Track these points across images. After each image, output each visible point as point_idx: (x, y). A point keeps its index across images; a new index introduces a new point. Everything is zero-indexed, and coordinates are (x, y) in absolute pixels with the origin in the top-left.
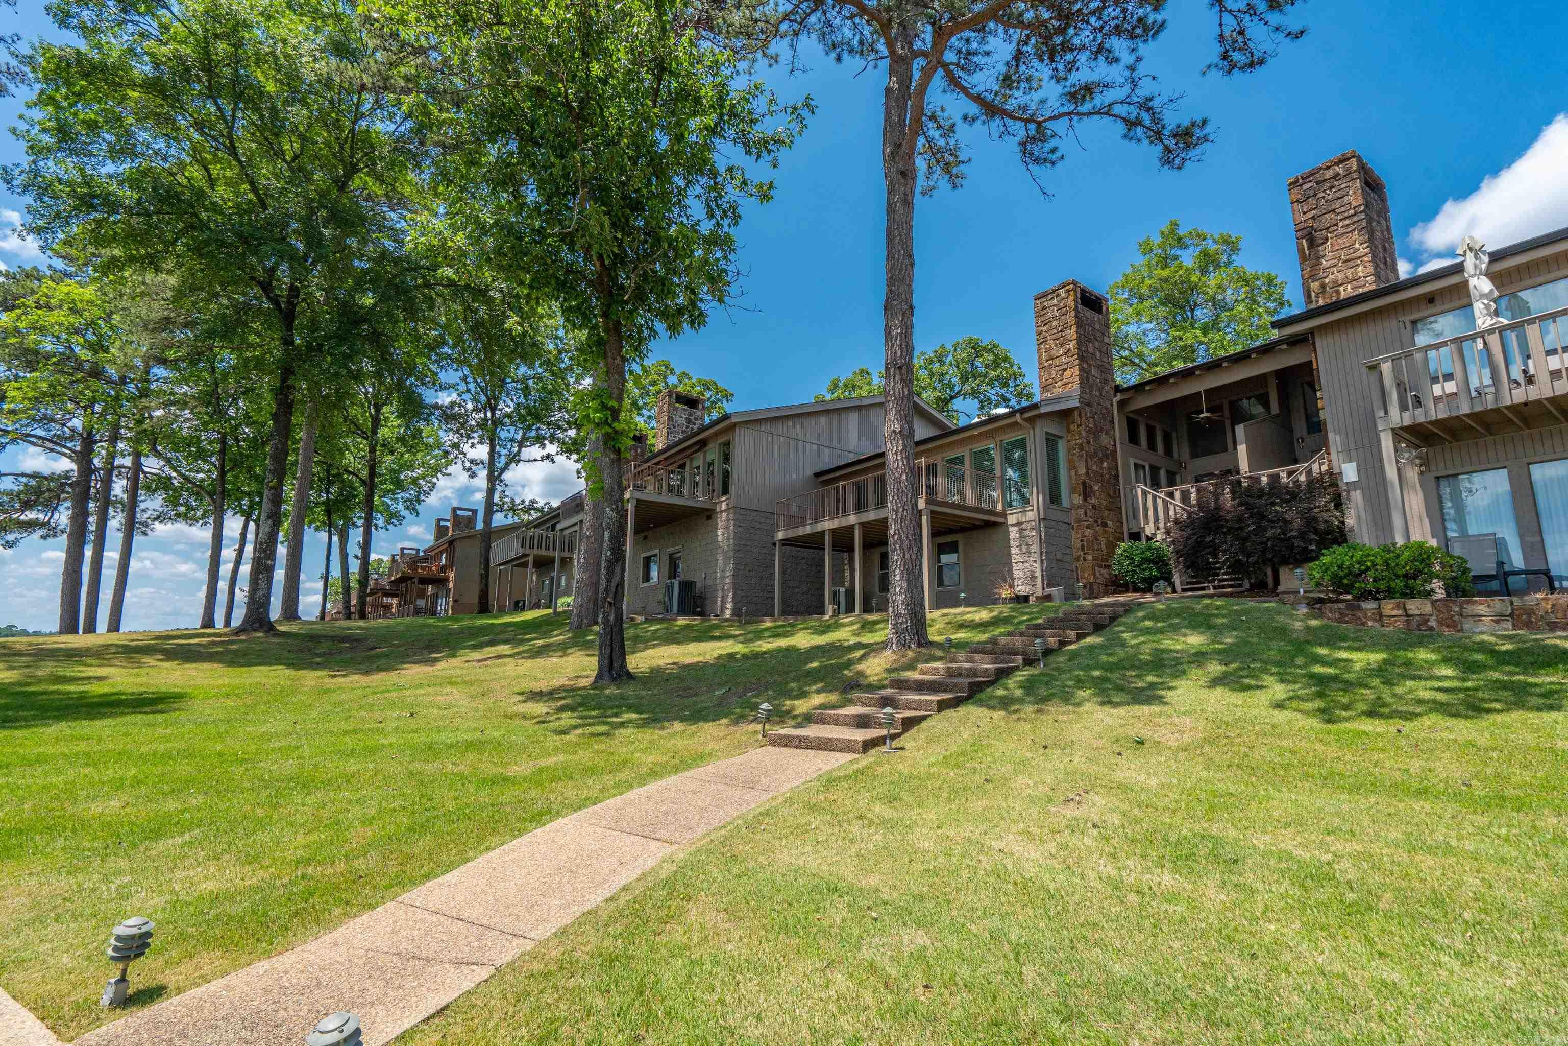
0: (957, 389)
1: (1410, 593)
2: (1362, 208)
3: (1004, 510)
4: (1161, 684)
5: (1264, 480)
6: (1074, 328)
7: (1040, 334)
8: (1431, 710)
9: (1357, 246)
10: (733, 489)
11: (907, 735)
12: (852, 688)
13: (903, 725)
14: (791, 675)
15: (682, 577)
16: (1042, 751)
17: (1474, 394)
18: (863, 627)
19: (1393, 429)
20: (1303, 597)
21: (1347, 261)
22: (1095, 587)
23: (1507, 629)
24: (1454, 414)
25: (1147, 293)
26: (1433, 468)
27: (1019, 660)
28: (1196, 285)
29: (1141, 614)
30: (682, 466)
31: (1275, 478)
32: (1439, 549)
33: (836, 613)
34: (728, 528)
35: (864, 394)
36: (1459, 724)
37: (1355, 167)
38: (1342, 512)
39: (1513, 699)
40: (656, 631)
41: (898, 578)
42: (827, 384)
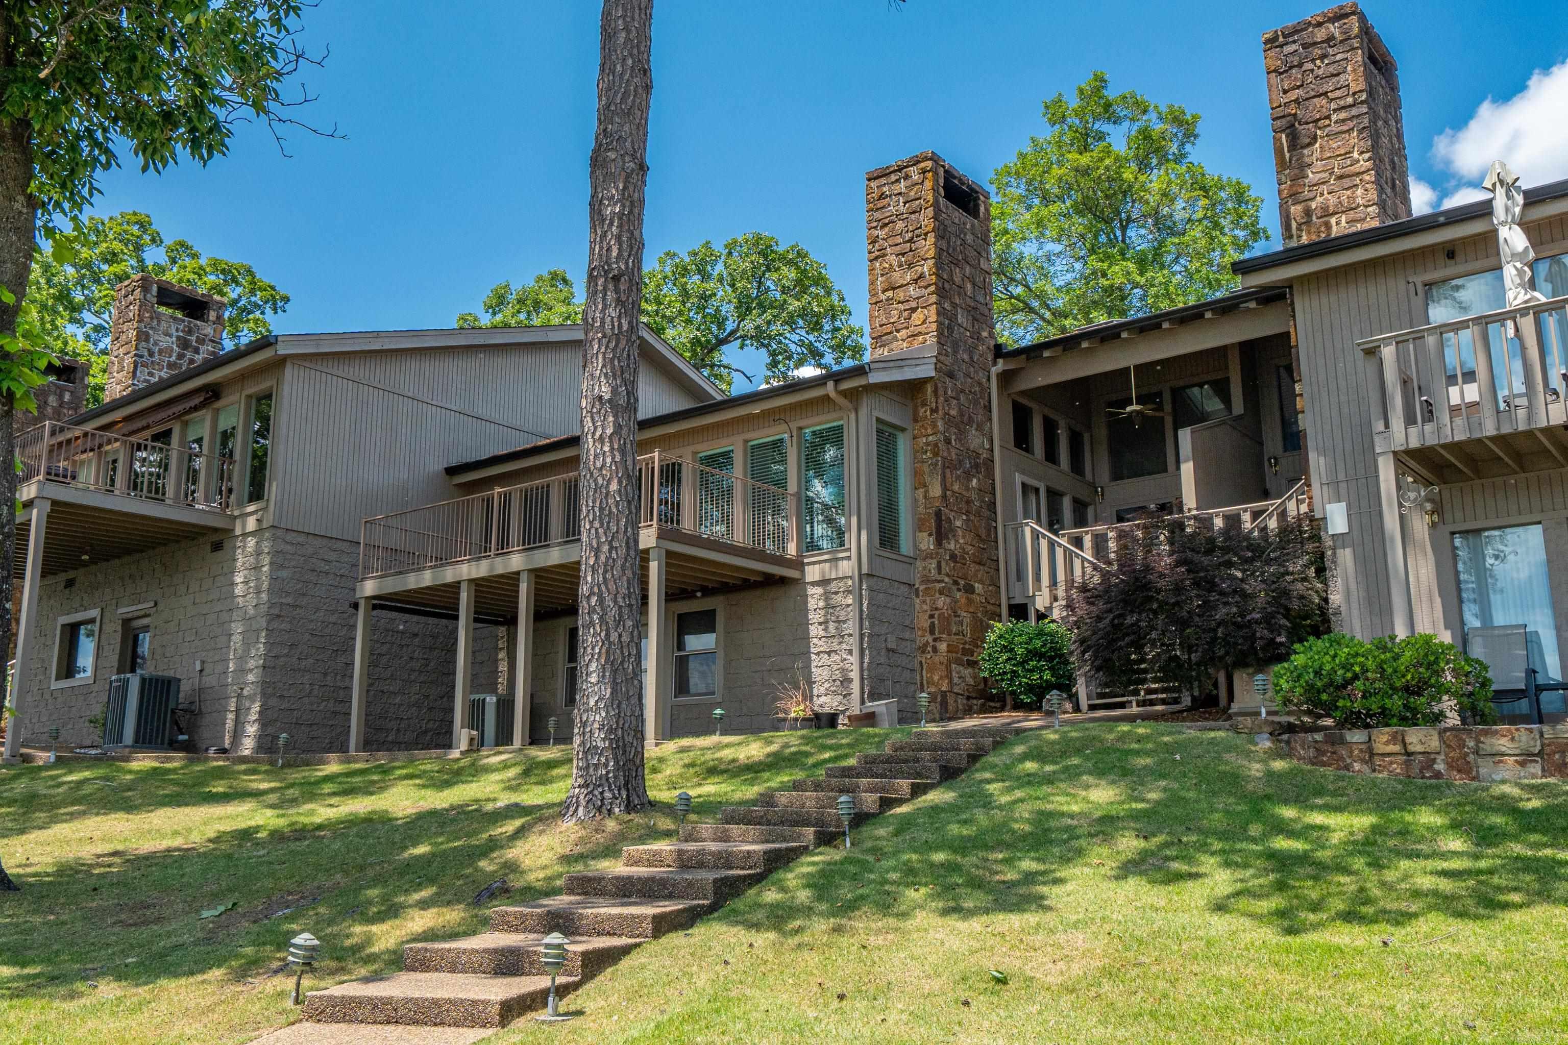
0: (730, 326)
1: (1410, 717)
2: (1364, 96)
3: (800, 556)
4: (1044, 873)
5: (1219, 523)
6: (931, 238)
7: (873, 242)
8: (1430, 908)
9: (1355, 155)
10: (273, 489)
11: (589, 986)
12: (492, 896)
13: (584, 966)
14: (370, 873)
15: (148, 670)
16: (835, 1004)
17: (1502, 406)
18: (526, 773)
19: (1395, 453)
20: (1266, 721)
21: (1340, 177)
22: (950, 701)
23: (1534, 774)
24: (1476, 435)
25: (1056, 190)
26: (1448, 516)
27: (809, 833)
28: (1130, 186)
29: (1019, 749)
30: (164, 437)
31: (1233, 521)
32: (1450, 647)
33: (477, 745)
34: (257, 568)
35: (556, 321)
36: (1466, 929)
37: (1356, 30)
38: (1325, 582)
39: (1537, 886)
40: (80, 783)
41: (593, 679)
42: (485, 294)
